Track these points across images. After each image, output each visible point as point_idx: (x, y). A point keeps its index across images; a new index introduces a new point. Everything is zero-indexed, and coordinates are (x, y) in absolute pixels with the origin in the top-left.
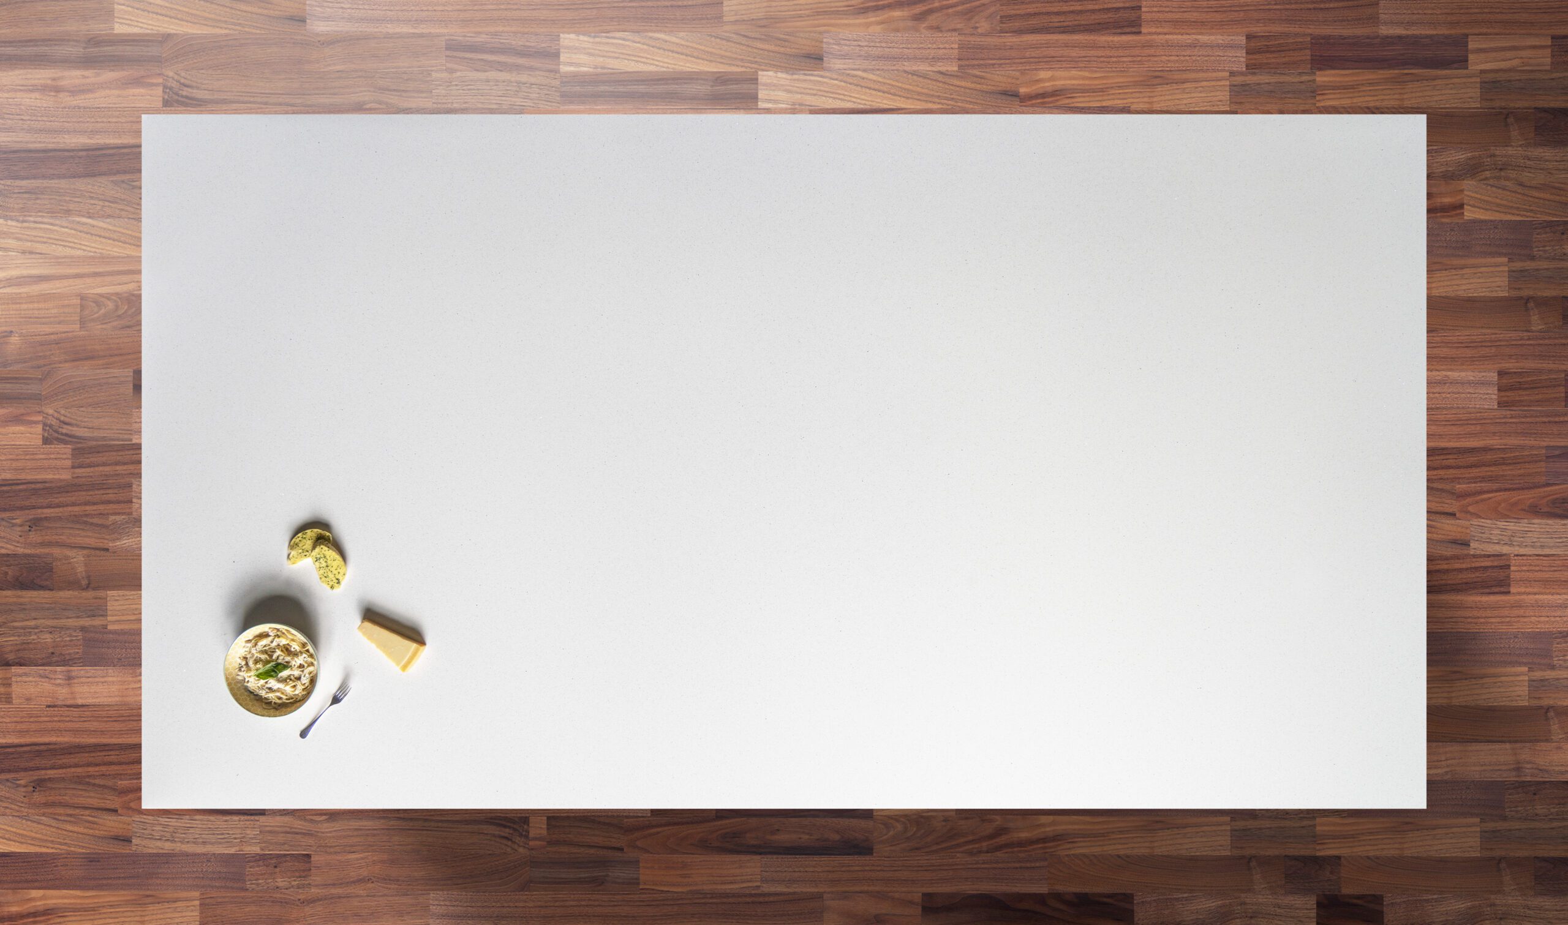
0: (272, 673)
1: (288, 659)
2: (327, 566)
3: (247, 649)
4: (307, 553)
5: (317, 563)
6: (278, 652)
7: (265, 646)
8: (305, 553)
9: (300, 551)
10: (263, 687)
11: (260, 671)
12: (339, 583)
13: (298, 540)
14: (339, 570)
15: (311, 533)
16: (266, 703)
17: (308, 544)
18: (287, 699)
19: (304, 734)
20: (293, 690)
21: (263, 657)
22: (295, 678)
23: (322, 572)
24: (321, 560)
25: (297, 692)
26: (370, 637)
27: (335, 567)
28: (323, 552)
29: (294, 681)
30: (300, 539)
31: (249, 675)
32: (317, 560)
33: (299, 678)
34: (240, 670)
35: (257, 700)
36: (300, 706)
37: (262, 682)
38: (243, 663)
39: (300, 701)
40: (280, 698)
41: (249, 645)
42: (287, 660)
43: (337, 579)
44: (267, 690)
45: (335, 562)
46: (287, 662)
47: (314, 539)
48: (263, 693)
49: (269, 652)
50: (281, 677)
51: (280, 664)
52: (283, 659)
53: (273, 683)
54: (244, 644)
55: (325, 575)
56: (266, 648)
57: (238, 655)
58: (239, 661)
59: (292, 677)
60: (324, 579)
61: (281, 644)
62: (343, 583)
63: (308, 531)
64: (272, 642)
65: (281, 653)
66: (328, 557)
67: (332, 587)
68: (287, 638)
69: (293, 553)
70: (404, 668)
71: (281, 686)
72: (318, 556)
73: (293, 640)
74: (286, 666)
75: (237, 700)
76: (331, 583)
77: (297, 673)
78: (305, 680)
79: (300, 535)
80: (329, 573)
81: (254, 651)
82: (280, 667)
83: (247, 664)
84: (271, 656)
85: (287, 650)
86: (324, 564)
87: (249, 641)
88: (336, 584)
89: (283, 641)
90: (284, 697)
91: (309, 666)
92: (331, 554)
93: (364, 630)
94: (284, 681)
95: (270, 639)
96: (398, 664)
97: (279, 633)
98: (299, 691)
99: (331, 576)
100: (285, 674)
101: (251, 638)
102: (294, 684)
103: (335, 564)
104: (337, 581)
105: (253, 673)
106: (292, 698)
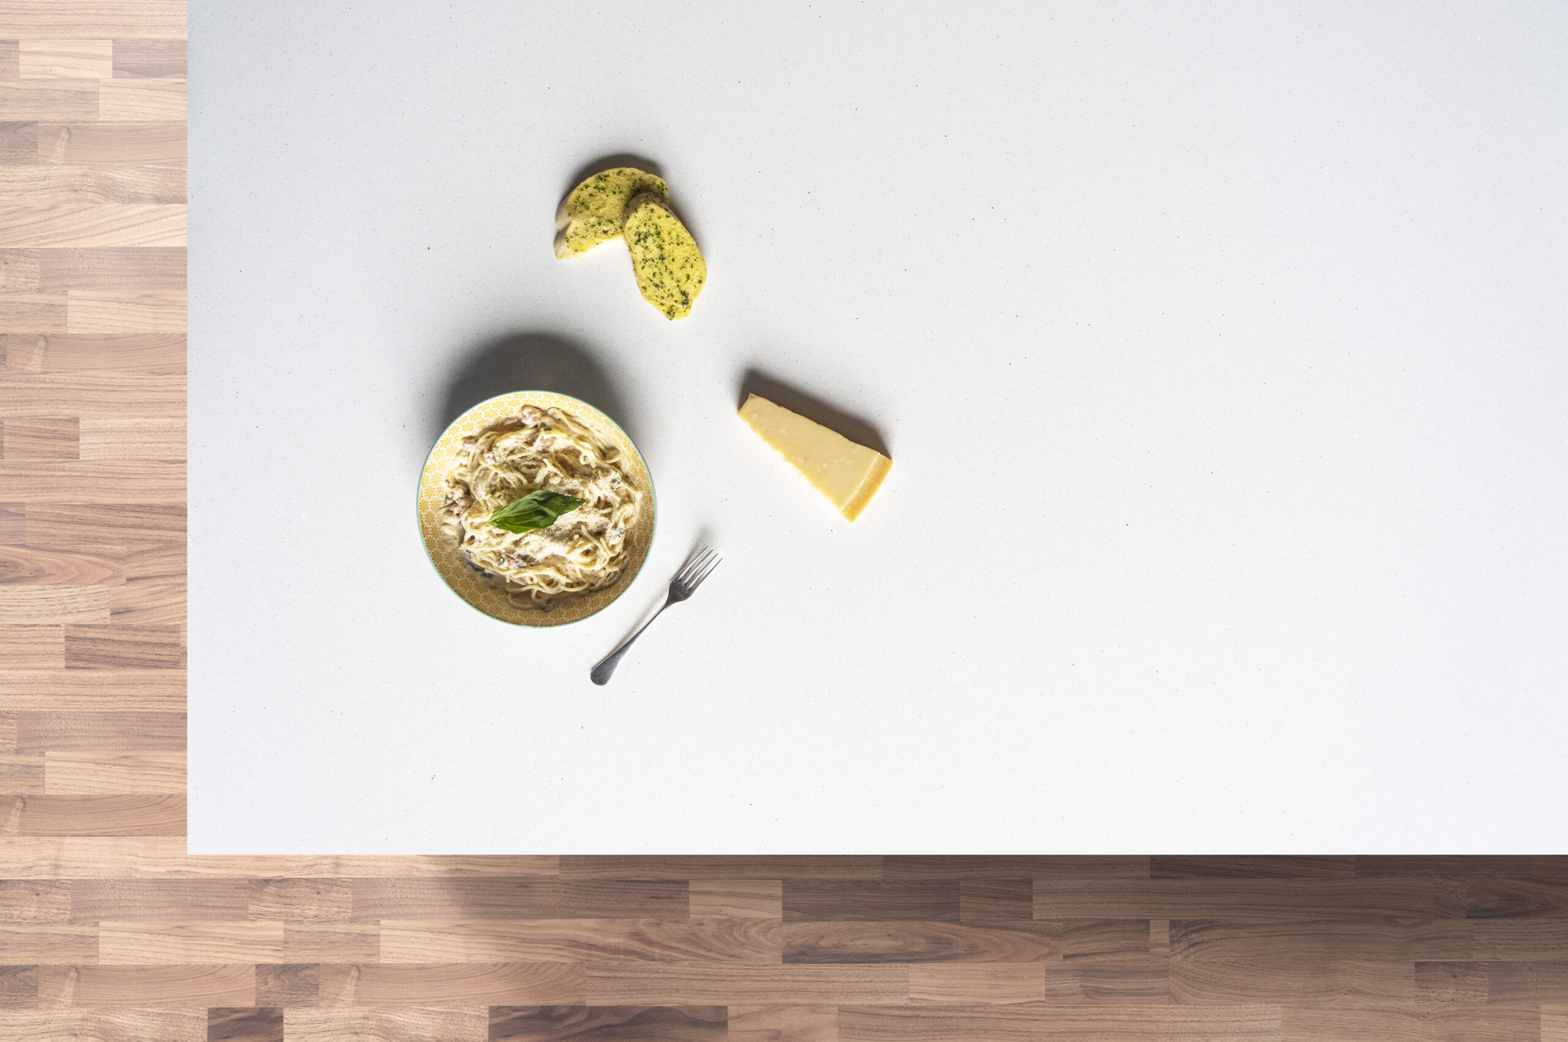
0: (537, 518)
1: (573, 483)
2: (662, 258)
3: (466, 461)
4: (609, 227)
5: (638, 249)
6: (549, 468)
7: (512, 452)
8: (602, 227)
9: (593, 220)
10: (509, 555)
11: (505, 514)
12: (685, 303)
13: (585, 194)
14: (689, 270)
15: (620, 178)
16: (515, 596)
17: (612, 203)
18: (568, 585)
19: (600, 674)
20: (588, 560)
21: (512, 477)
22: (590, 532)
23: (648, 271)
24: (650, 240)
25: (597, 567)
26: (771, 435)
27: (679, 261)
28: (654, 216)
29: (587, 540)
30: (591, 190)
31: (477, 521)
32: (641, 238)
33: (599, 534)
34: (449, 512)
35: (493, 588)
36: (608, 602)
37: (511, 537)
38: (459, 493)
39: (602, 589)
40: (551, 583)
41: (473, 449)
42: (569, 486)
43: (684, 293)
44: (521, 563)
45: (681, 248)
46: (569, 491)
47: (626, 190)
48: (510, 572)
49: (529, 470)
50: (558, 529)
51: (555, 495)
52: (561, 484)
53: (536, 544)
54: (459, 445)
55: (656, 281)
56: (515, 457)
57: (445, 475)
58: (447, 489)
59: (584, 530)
60: (652, 289)
61: (552, 449)
62: (695, 303)
63: (611, 172)
64: (530, 443)
65: (555, 470)
66: (664, 235)
67: (670, 313)
68: (570, 434)
69: (576, 224)
70: (853, 510)
71: (559, 549)
72: (643, 229)
73: (581, 438)
74: (570, 501)
75: (451, 583)
76: (669, 302)
77: (593, 519)
78: (615, 538)
79: (590, 180)
80: (666, 275)
81: (488, 462)
82: (557, 502)
83: (468, 493)
84: (531, 478)
85: (567, 463)
86: (655, 253)
87: (471, 439)
88: (680, 306)
89: (561, 441)
90: (563, 580)
91: (623, 502)
92: (669, 224)
93: (755, 416)
94: (568, 537)
95: (525, 434)
96: (838, 499)
97: (547, 421)
98: (601, 567)
99: (669, 283)
100: (567, 520)
101: (475, 432)
102: (589, 546)
103: (680, 253)
104: (682, 298)
105: (487, 517)
106: (579, 584)
